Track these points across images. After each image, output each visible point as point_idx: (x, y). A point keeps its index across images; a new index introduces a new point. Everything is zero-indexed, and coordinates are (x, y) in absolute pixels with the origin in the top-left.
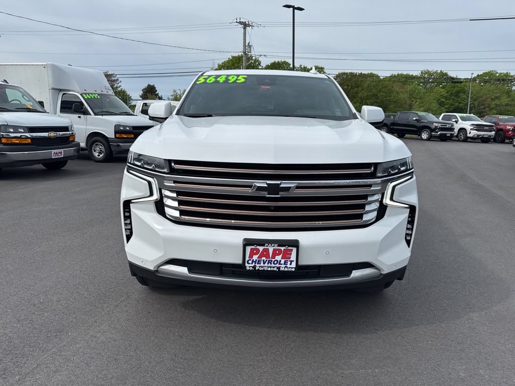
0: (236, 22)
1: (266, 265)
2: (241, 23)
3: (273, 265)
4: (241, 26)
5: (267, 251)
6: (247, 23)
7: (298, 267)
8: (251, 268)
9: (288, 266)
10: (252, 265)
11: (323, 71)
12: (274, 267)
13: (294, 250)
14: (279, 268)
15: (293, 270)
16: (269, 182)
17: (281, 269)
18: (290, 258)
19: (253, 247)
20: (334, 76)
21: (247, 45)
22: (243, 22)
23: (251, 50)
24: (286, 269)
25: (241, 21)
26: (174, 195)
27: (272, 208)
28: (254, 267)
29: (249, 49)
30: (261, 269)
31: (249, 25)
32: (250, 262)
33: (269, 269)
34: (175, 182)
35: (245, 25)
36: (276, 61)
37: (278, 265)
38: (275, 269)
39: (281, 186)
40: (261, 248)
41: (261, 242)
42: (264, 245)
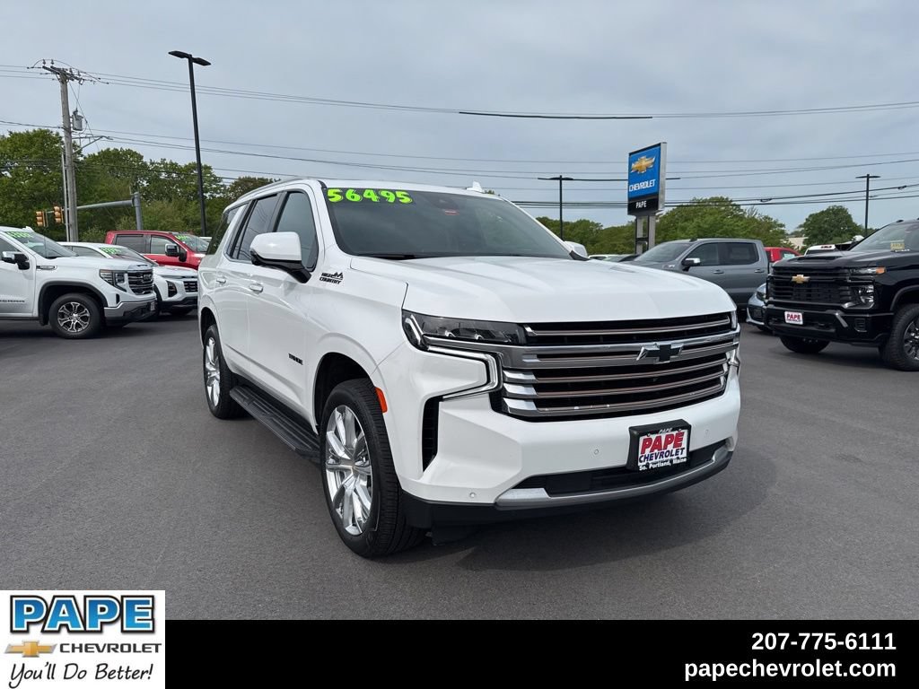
0: (44, 67)
1: (658, 460)
2: (53, 70)
3: (665, 459)
4: (54, 76)
5: (659, 439)
6: (68, 72)
7: (690, 454)
8: (645, 468)
9: (680, 456)
10: (645, 463)
11: (210, 173)
12: (667, 461)
13: (686, 432)
14: (671, 461)
15: (685, 460)
16: (659, 343)
17: (674, 462)
18: (680, 445)
19: (646, 437)
20: (233, 181)
21: (71, 114)
22: (59, 69)
23: (81, 126)
24: (679, 461)
25: (54, 66)
26: (532, 377)
27: (654, 380)
28: (647, 465)
29: (75, 122)
30: (654, 466)
31: (72, 77)
32: (642, 459)
33: (663, 465)
34: (540, 356)
35: (64, 77)
36: (112, 149)
37: (669, 458)
38: (668, 463)
39: (672, 347)
40: (653, 437)
41: (655, 429)
42: (657, 432)
